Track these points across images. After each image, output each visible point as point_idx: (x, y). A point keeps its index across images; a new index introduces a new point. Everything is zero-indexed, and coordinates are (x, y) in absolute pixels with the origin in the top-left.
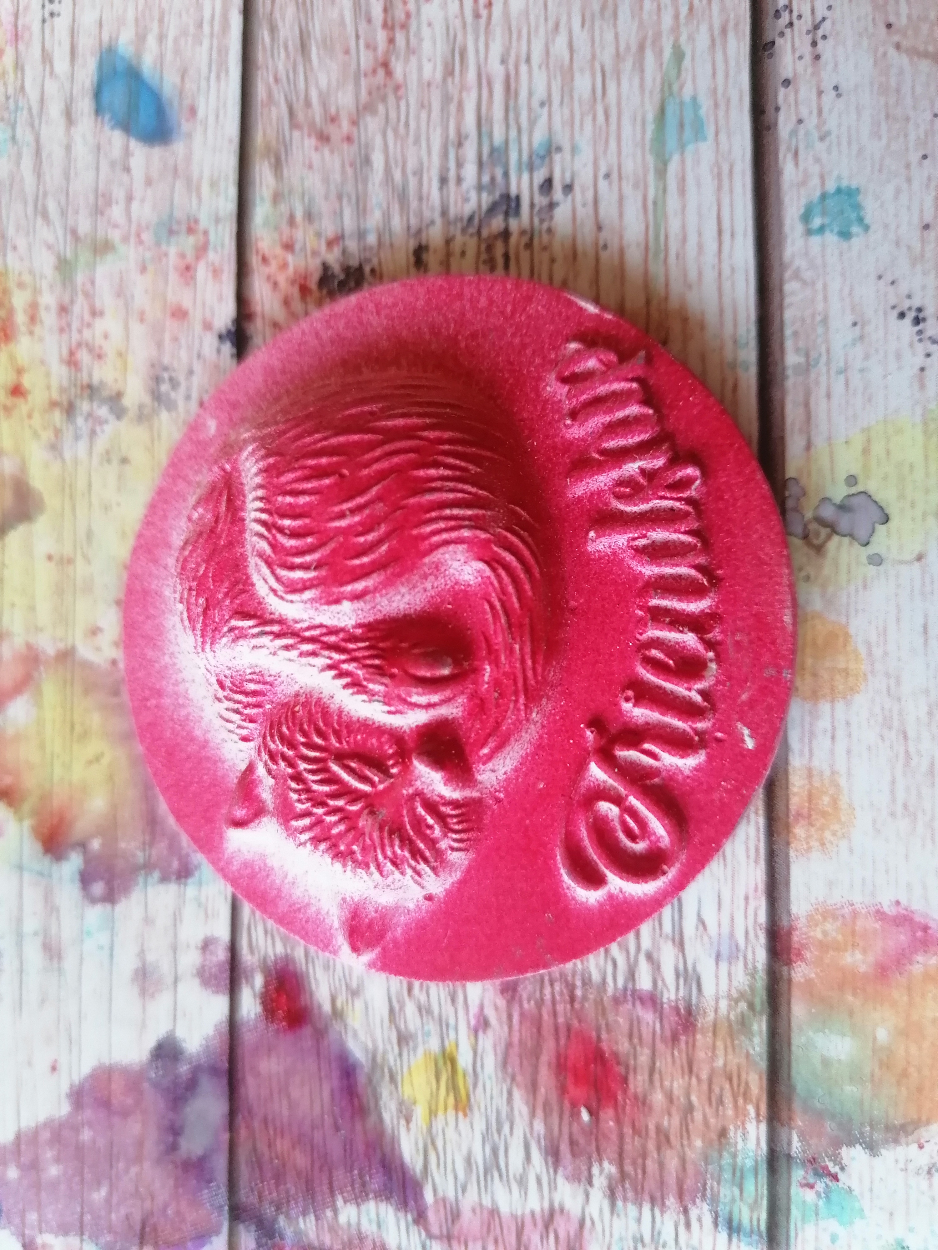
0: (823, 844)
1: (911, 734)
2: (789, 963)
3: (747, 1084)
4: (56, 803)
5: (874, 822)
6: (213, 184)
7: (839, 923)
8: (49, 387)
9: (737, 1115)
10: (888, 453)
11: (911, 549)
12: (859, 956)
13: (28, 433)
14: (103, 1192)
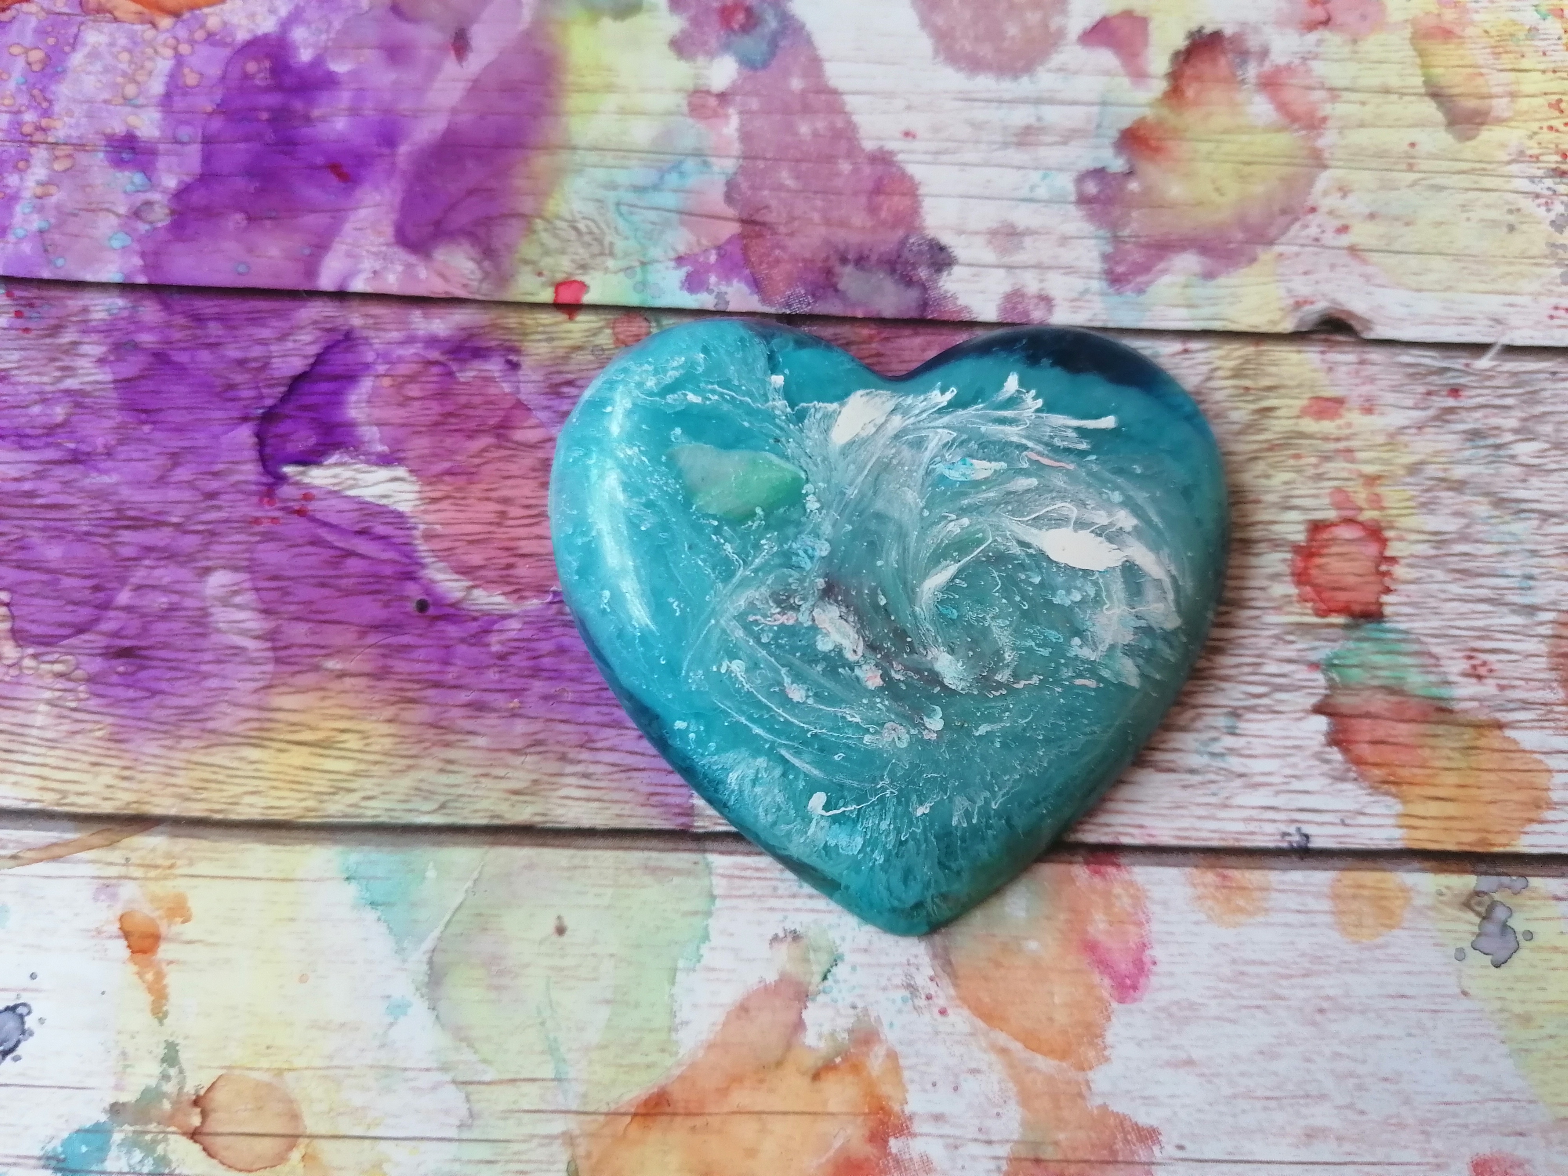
0: (1199, 898)
1: (1308, 981)
2: (1087, 863)
4: (1171, 144)
5: (1225, 945)
7: (1130, 910)
10: (1555, 969)
11: (1473, 987)
12: (1102, 926)
13: (1535, 126)
14: (790, 183)
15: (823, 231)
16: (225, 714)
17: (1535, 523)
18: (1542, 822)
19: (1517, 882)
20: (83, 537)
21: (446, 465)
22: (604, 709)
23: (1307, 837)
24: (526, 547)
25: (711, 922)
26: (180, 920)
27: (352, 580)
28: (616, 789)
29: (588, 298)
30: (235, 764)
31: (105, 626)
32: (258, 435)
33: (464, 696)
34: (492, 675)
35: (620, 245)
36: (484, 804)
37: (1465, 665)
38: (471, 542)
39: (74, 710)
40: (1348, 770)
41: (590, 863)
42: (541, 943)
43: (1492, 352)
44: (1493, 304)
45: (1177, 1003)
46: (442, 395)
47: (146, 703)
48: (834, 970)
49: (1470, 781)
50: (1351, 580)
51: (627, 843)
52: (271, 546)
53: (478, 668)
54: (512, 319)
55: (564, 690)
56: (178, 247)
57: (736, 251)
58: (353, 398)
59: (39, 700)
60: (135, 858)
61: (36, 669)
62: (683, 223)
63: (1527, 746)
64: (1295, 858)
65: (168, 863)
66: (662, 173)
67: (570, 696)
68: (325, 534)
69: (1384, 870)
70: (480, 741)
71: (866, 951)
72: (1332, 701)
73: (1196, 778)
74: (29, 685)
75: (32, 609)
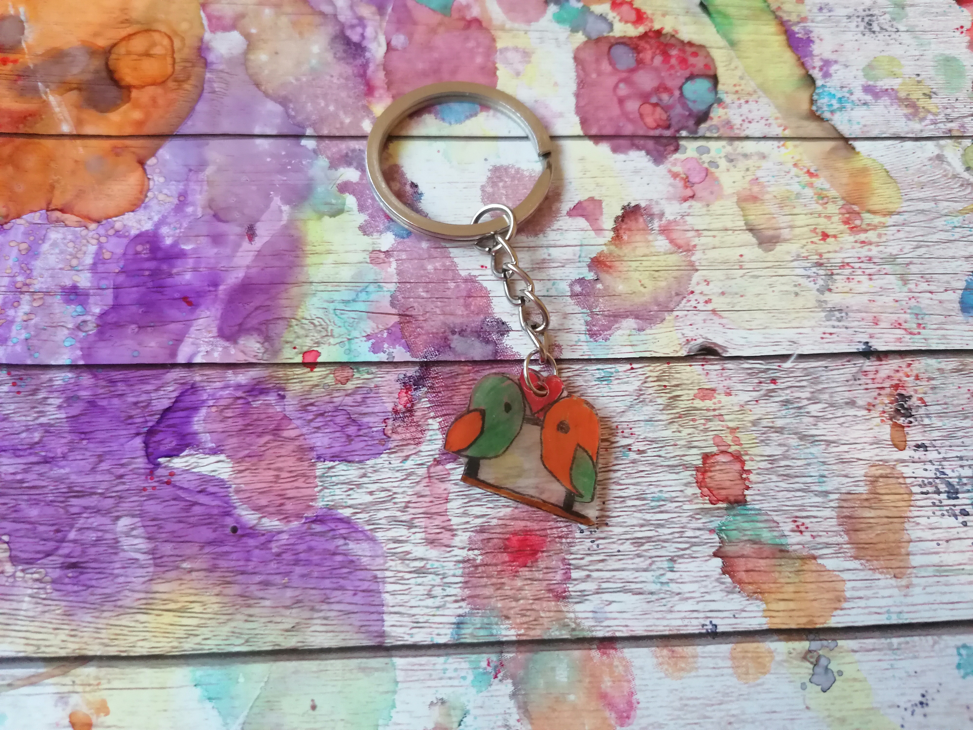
0: (661, 664)
1: (722, 707)
2: (599, 648)
3: (534, 629)
4: (617, 264)
5: (676, 690)
6: (944, 337)
7: (623, 673)
8: (829, 252)
9: (517, 624)
10: (856, 691)
11: (812, 703)
12: (609, 684)
13: (804, 242)
14: (424, 294)
15: (441, 317)
16: (128, 597)
17: (824, 446)
18: (842, 609)
19: (831, 643)
20: (50, 503)
21: (246, 452)
22: (335, 580)
23: (716, 626)
24: (290, 493)
25: (396, 697)
26: (102, 714)
27: (196, 518)
28: (342, 625)
29: (320, 360)
30: (133, 624)
31: (61, 552)
32: (144, 443)
33: (258, 578)
34: (273, 565)
35: (337, 331)
36: (270, 638)
37: (793, 526)
38: (260, 493)
39: (44, 599)
40: (735, 587)
41: (329, 668)
42: (303, 715)
43: (792, 359)
44: (791, 334)
45: (652, 724)
46: (244, 415)
47: (83, 593)
48: (465, 719)
49: (802, 589)
50: (728, 484)
51: (349, 655)
52: (151, 502)
53: (265, 562)
54: (281, 373)
55: (312, 571)
56: (101, 344)
57: (397, 330)
58: (196, 419)
59: (25, 595)
60: (78, 681)
61: (23, 577)
62: (369, 318)
63: (829, 568)
64: (710, 638)
65: (95, 682)
66: (357, 293)
67: (316, 574)
68: (180, 493)
69: (759, 642)
70: (267, 603)
71: (481, 707)
72: (722, 550)
73: (654, 597)
74: (19, 586)
75: (22, 545)
